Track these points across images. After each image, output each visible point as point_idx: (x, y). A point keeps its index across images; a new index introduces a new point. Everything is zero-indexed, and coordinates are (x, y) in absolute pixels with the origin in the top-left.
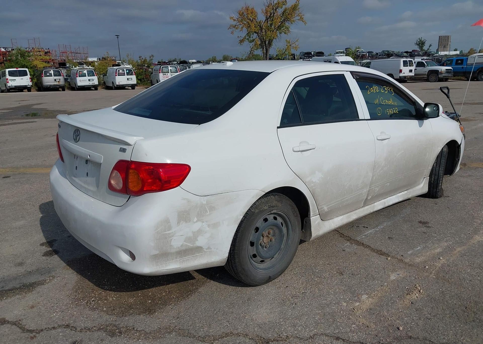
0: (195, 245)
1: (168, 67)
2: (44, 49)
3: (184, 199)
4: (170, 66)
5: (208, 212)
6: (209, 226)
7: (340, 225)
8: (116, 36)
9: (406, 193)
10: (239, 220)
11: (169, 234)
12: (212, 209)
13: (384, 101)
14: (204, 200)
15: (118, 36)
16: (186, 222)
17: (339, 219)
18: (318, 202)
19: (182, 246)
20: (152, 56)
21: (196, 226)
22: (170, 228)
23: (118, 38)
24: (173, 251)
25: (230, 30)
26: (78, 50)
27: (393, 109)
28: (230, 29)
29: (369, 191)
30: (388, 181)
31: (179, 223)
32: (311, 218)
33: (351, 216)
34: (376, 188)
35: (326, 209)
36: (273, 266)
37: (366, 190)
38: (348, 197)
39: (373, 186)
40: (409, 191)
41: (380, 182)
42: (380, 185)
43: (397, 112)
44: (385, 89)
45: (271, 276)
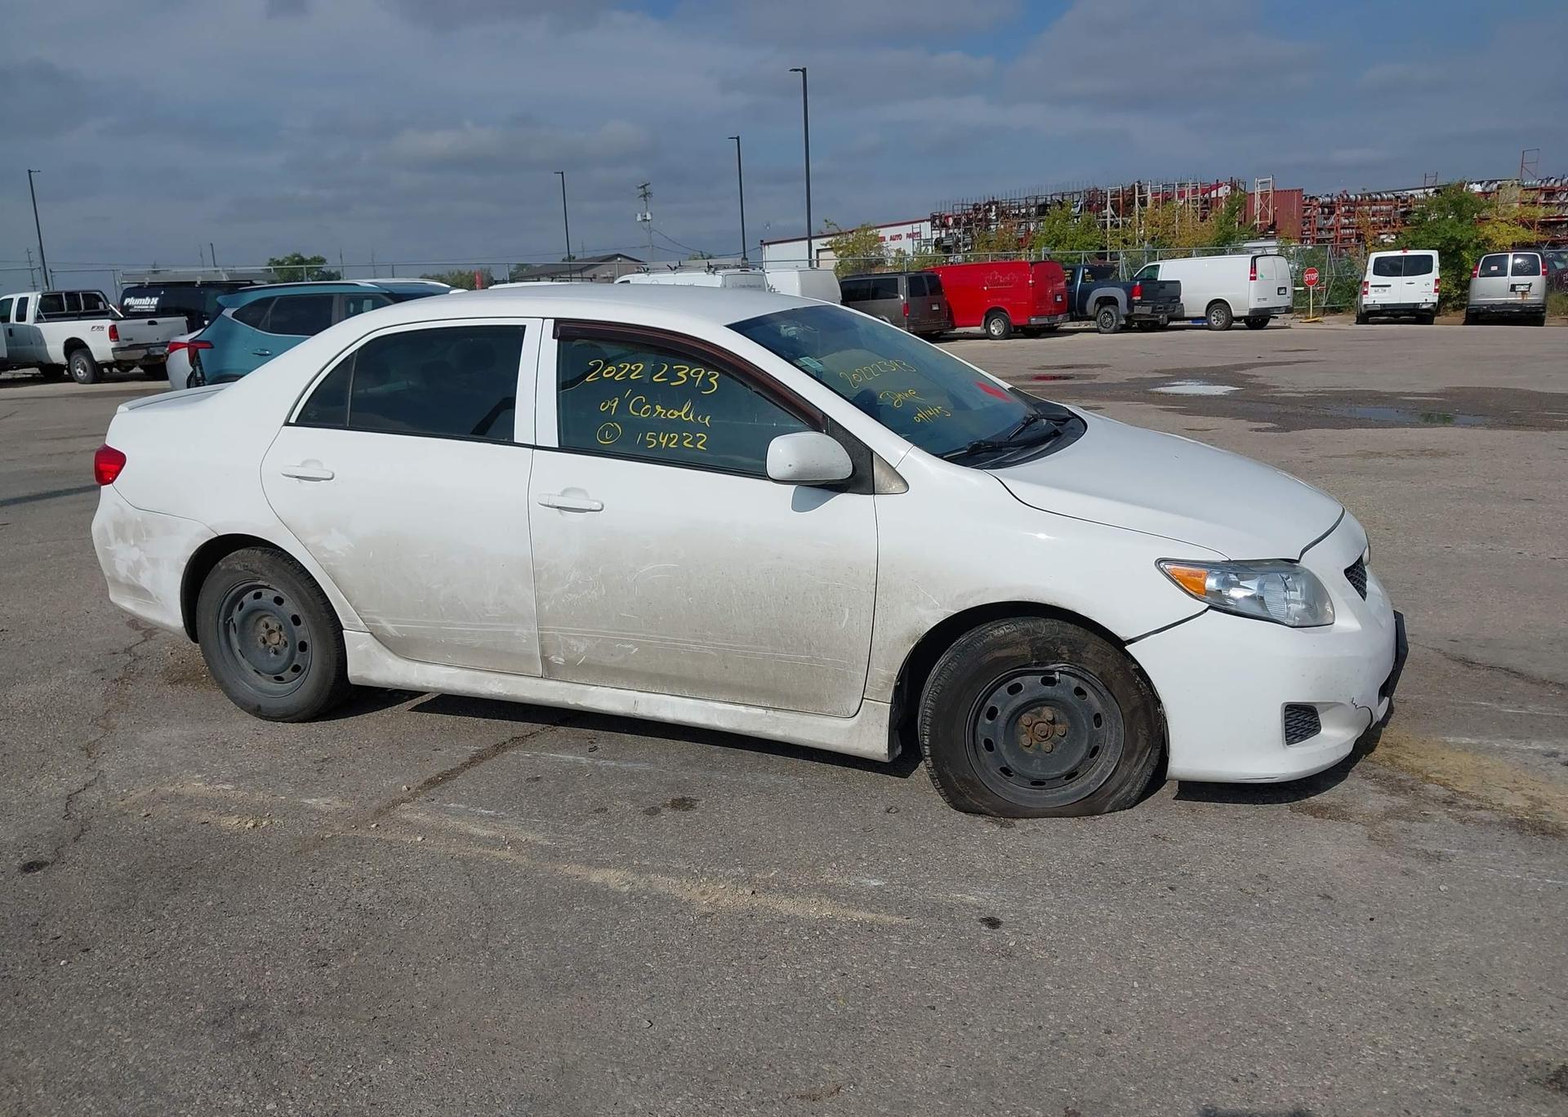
0: (140, 583)
5: (145, 536)
6: (148, 560)
7: (440, 686)
11: (111, 551)
12: (148, 533)
13: (647, 406)
14: (139, 516)
16: (123, 541)
17: (443, 672)
18: (354, 601)
21: (135, 554)
22: (110, 543)
27: (680, 435)
29: (541, 638)
30: (623, 636)
31: (116, 538)
32: (344, 631)
33: (486, 682)
34: (573, 642)
35: (390, 628)
36: (277, 693)
37: (525, 631)
38: (459, 626)
39: (554, 630)
40: (778, 714)
41: (578, 626)
42: (589, 638)
43: (699, 446)
44: (679, 374)
45: (262, 705)
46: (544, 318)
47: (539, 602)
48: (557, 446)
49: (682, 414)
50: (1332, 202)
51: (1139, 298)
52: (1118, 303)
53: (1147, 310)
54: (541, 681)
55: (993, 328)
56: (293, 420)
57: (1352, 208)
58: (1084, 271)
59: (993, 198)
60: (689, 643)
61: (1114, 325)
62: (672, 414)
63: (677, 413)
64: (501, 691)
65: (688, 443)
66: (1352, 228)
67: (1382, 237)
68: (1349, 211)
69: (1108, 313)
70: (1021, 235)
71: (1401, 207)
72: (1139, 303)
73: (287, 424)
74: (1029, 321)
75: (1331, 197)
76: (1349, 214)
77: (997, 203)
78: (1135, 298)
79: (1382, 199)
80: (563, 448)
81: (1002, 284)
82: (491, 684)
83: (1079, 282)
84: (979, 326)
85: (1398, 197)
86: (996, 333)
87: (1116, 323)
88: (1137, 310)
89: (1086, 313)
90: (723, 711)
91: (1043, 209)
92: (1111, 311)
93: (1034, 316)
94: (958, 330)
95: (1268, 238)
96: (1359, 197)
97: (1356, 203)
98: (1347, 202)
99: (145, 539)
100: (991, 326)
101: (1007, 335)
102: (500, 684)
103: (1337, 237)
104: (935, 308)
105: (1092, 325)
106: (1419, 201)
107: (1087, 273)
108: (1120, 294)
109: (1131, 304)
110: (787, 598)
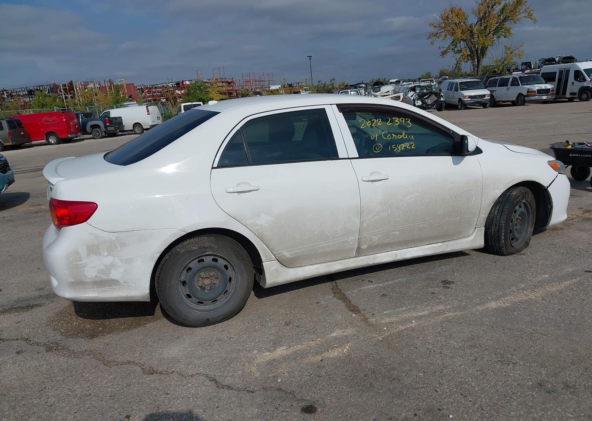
0: (109, 278)
1: (348, 91)
2: (228, 79)
3: (91, 234)
4: (350, 90)
5: (119, 247)
6: (121, 261)
7: (313, 274)
8: (309, 57)
9: (441, 246)
10: (156, 258)
11: (81, 264)
12: (123, 245)
13: (389, 135)
14: (113, 237)
15: (310, 57)
16: (96, 255)
17: (312, 268)
18: (271, 247)
19: (96, 277)
20: (333, 79)
21: (108, 260)
22: (81, 260)
23: (310, 59)
24: (88, 280)
25: (430, 40)
26: (263, 77)
28: (430, 38)
29: (359, 239)
30: (394, 229)
31: (88, 255)
32: (263, 263)
33: (333, 266)
34: (373, 237)
35: (287, 254)
36: (215, 309)
37: (353, 238)
38: (322, 244)
39: (366, 234)
40: (446, 243)
41: (377, 230)
42: (379, 233)
43: (412, 147)
44: (396, 121)
45: (209, 318)
46: (331, 105)
47: (361, 224)
48: (358, 157)
49: (403, 136)
50: (142, 88)
51: (109, 124)
52: (100, 127)
53: (113, 129)
54: (356, 258)
55: (50, 140)
56: (215, 165)
57: (149, 90)
58: (81, 115)
59: (4, 88)
60: (419, 224)
61: (100, 135)
62: (399, 137)
63: (400, 136)
64: (341, 268)
65: (408, 147)
66: (151, 97)
67: (162, 100)
68: (148, 91)
69: (97, 131)
70: (23, 104)
71: (165, 89)
72: (109, 126)
73: (213, 168)
74: (68, 136)
75: (140, 86)
76: (149, 92)
77: (6, 90)
78: (107, 124)
79: (158, 87)
80: (361, 157)
81: (50, 122)
82: (336, 266)
83: (81, 120)
84: (44, 140)
85: (163, 86)
86: (53, 142)
87: (101, 135)
88: (109, 129)
89: (87, 132)
90: (428, 248)
91: (31, 93)
92: (98, 130)
93: (69, 134)
94: (33, 143)
95: (130, 101)
96: (151, 86)
97: (150, 88)
98: (147, 88)
99: (119, 249)
100: (50, 139)
101: (58, 143)
102: (340, 265)
103: (146, 100)
104: (22, 133)
105: (91, 136)
106: (170, 88)
107: (83, 116)
108: (101, 123)
109: (106, 127)
110: (455, 198)
